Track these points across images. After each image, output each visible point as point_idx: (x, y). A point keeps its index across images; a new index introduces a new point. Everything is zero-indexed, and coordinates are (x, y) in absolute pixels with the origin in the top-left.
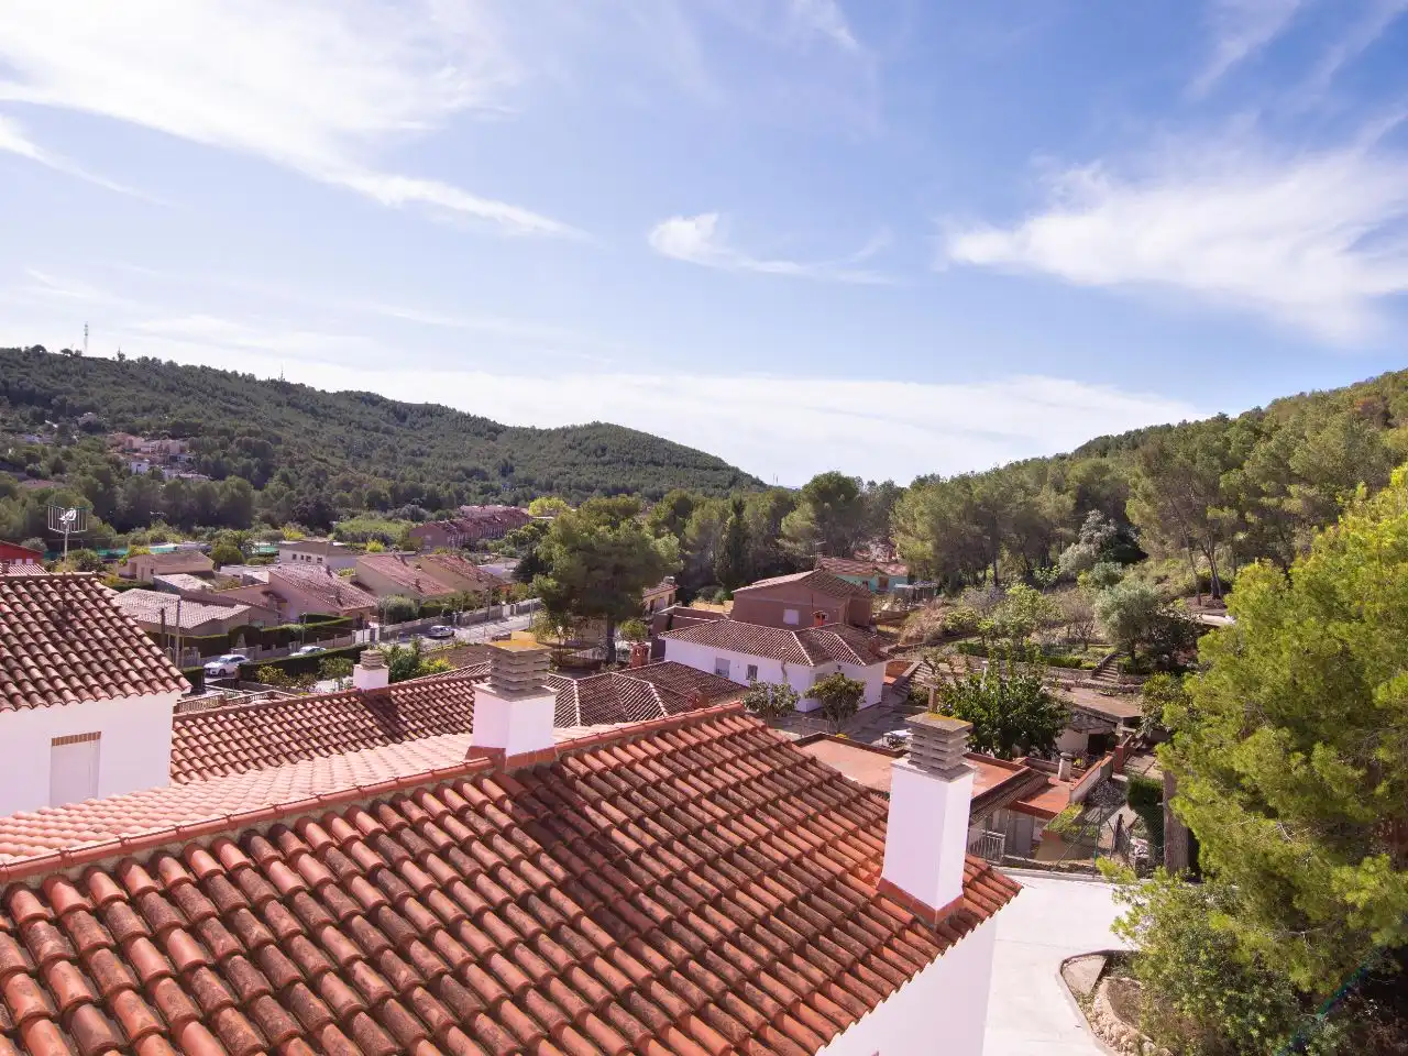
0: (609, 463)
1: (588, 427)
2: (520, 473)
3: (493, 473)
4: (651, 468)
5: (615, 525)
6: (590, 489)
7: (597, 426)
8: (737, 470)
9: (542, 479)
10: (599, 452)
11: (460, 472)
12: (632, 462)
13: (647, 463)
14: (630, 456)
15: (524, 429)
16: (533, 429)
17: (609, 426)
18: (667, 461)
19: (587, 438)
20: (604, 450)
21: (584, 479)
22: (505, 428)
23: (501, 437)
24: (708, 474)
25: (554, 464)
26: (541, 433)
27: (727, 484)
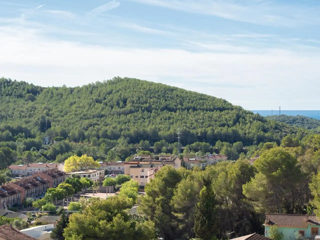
0: (131, 112)
1: (111, 83)
2: (56, 128)
3: (35, 130)
4: (167, 114)
5: (110, 219)
6: (116, 137)
7: (118, 80)
8: (240, 109)
9: (75, 131)
10: (121, 104)
11: (7, 131)
12: (149, 110)
13: (162, 110)
14: (148, 105)
15: (57, 89)
16: (65, 88)
17: (128, 80)
18: (179, 106)
19: (110, 93)
20: (125, 101)
21: (110, 130)
22: (42, 89)
23: (39, 97)
24: (216, 114)
25: (85, 117)
26: (72, 90)
27: (231, 122)
